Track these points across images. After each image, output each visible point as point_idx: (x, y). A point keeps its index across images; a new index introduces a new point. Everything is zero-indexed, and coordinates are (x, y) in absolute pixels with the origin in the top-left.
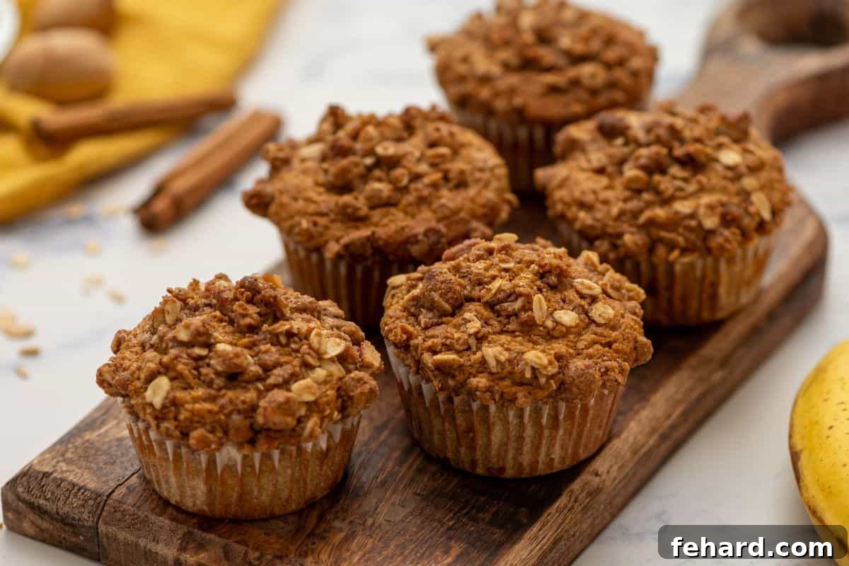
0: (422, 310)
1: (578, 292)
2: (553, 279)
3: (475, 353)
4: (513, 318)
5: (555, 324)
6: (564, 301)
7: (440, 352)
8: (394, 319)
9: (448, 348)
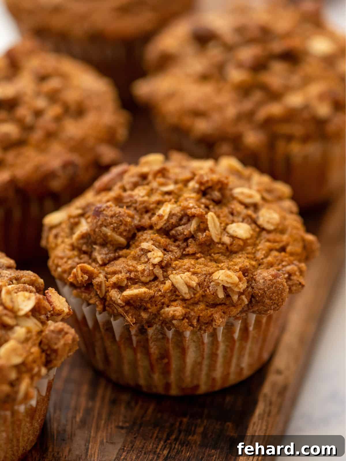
0: (94, 246)
1: (242, 203)
2: (216, 195)
3: (163, 283)
4: (190, 240)
5: (232, 240)
6: (232, 214)
7: (127, 287)
8: (65, 260)
9: (134, 281)
